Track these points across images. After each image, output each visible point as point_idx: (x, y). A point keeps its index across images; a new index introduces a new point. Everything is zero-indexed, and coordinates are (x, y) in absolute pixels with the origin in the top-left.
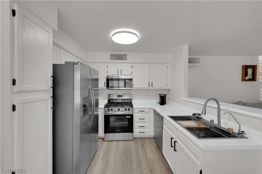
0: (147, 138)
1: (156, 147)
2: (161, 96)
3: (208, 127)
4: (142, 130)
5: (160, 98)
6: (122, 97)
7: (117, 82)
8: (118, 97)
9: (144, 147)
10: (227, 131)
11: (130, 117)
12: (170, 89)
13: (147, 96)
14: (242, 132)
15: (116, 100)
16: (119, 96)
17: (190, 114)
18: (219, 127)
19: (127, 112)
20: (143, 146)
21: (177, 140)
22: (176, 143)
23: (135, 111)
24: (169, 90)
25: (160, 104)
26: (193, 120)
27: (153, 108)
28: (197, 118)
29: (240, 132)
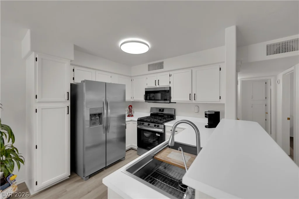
6: (163, 112)
8: (159, 111)
11: (159, 136)
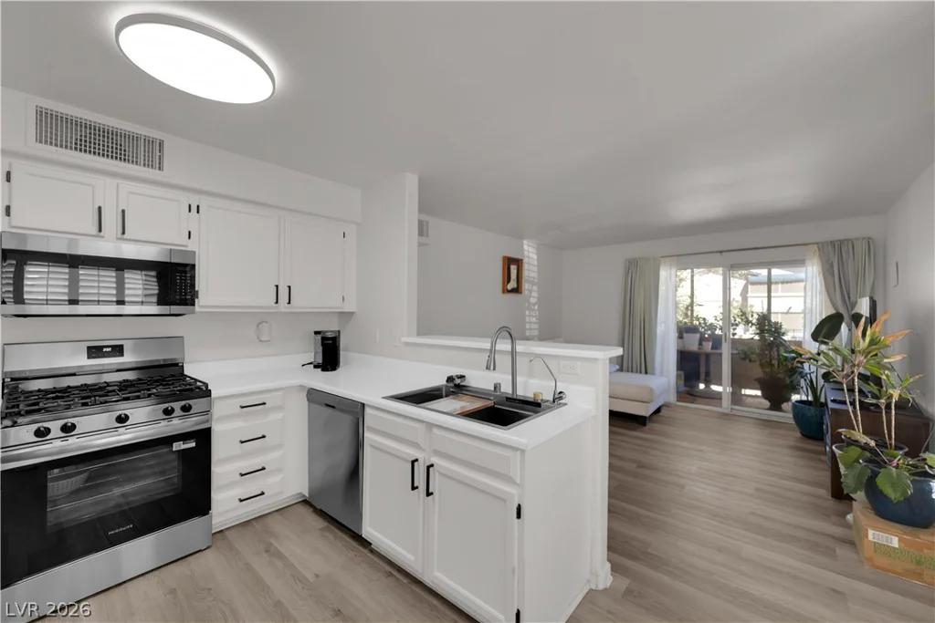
0: (276, 513)
1: (322, 529)
2: (324, 339)
3: (490, 402)
4: (252, 486)
5: (323, 344)
6: (122, 355)
7: (67, 270)
8: (87, 357)
9: (276, 548)
10: (532, 400)
11: (193, 445)
12: (353, 313)
13: (261, 341)
14: (560, 393)
15: (74, 375)
16: (95, 352)
17: (440, 381)
18: (515, 397)
19: (175, 421)
20: (269, 550)
21: (434, 460)
22: (431, 469)
23: (218, 410)
24: (346, 316)
25: (320, 370)
26: (446, 396)
27: (302, 387)
28: (456, 387)
29: (556, 396)
